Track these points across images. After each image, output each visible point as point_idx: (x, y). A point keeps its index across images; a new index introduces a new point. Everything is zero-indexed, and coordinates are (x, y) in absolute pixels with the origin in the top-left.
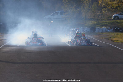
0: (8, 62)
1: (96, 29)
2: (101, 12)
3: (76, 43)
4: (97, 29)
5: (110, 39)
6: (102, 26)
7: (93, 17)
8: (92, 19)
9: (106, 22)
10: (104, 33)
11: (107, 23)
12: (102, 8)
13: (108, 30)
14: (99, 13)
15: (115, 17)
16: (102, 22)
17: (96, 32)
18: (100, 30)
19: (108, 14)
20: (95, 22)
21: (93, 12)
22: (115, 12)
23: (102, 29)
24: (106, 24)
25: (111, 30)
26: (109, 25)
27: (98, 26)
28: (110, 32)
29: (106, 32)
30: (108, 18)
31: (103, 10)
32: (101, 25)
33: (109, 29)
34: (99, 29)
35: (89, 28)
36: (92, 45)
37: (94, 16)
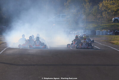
1: (96, 32)
2: (101, 15)
4: (98, 32)
5: (110, 42)
7: (94, 21)
8: (92, 22)
9: (106, 25)
10: (104, 36)
11: (108, 26)
12: (103, 11)
13: (108, 33)
15: (115, 20)
16: (102, 25)
17: (96, 34)
19: (108, 17)
20: (96, 26)
21: (94, 15)
22: (115, 15)
23: (102, 32)
24: (106, 27)
25: (111, 33)
26: (109, 28)
27: (98, 29)
28: (110, 35)
29: (106, 35)
30: (109, 21)
31: (103, 13)
32: (101, 28)
33: (109, 32)
34: (99, 32)
35: (89, 31)
37: (95, 19)
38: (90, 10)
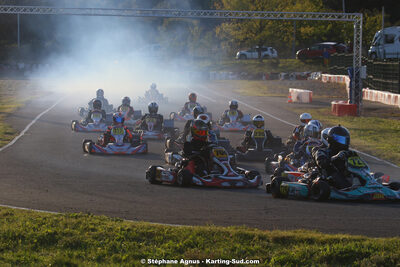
2: (219, 47)
6: (221, 69)
8: (204, 58)
13: (230, 77)
14: (215, 48)
18: (218, 75)
19: (230, 50)
20: (210, 64)
21: (206, 47)
22: (241, 47)
27: (214, 70)
30: (231, 57)
31: (223, 44)
32: (218, 68)
34: (215, 74)
37: (208, 54)
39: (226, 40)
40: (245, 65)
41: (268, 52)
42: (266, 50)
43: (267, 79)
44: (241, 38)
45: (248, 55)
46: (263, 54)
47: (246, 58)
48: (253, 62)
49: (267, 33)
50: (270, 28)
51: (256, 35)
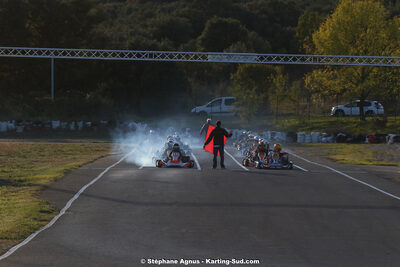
0: (124, 202)
1: (298, 136)
2: (309, 100)
3: (260, 164)
4: (301, 135)
5: (327, 157)
6: (312, 129)
7: (293, 112)
8: (290, 115)
9: (320, 121)
10: (315, 144)
11: (322, 124)
12: (312, 92)
13: (324, 139)
14: (304, 102)
15: (337, 111)
16: (311, 121)
17: (298, 141)
18: (308, 137)
19: (323, 105)
20: (297, 122)
21: (292, 100)
22: (337, 101)
23: (311, 136)
24: (318, 125)
25: (329, 138)
26: (325, 128)
27: (303, 130)
28: (327, 142)
30: (324, 113)
31: (314, 96)
32: (308, 127)
33: (325, 136)
34: (304, 135)
35: (284, 133)
36: (291, 168)
37: (295, 109)
38: (285, 90)
39: (318, 92)
40: (343, 123)
41: (372, 108)
42: (370, 104)
43: (371, 142)
44: (338, 89)
45: (347, 110)
46: (366, 109)
47: (344, 115)
48: (352, 119)
49: (372, 83)
50: (376, 76)
51: (357, 85)
